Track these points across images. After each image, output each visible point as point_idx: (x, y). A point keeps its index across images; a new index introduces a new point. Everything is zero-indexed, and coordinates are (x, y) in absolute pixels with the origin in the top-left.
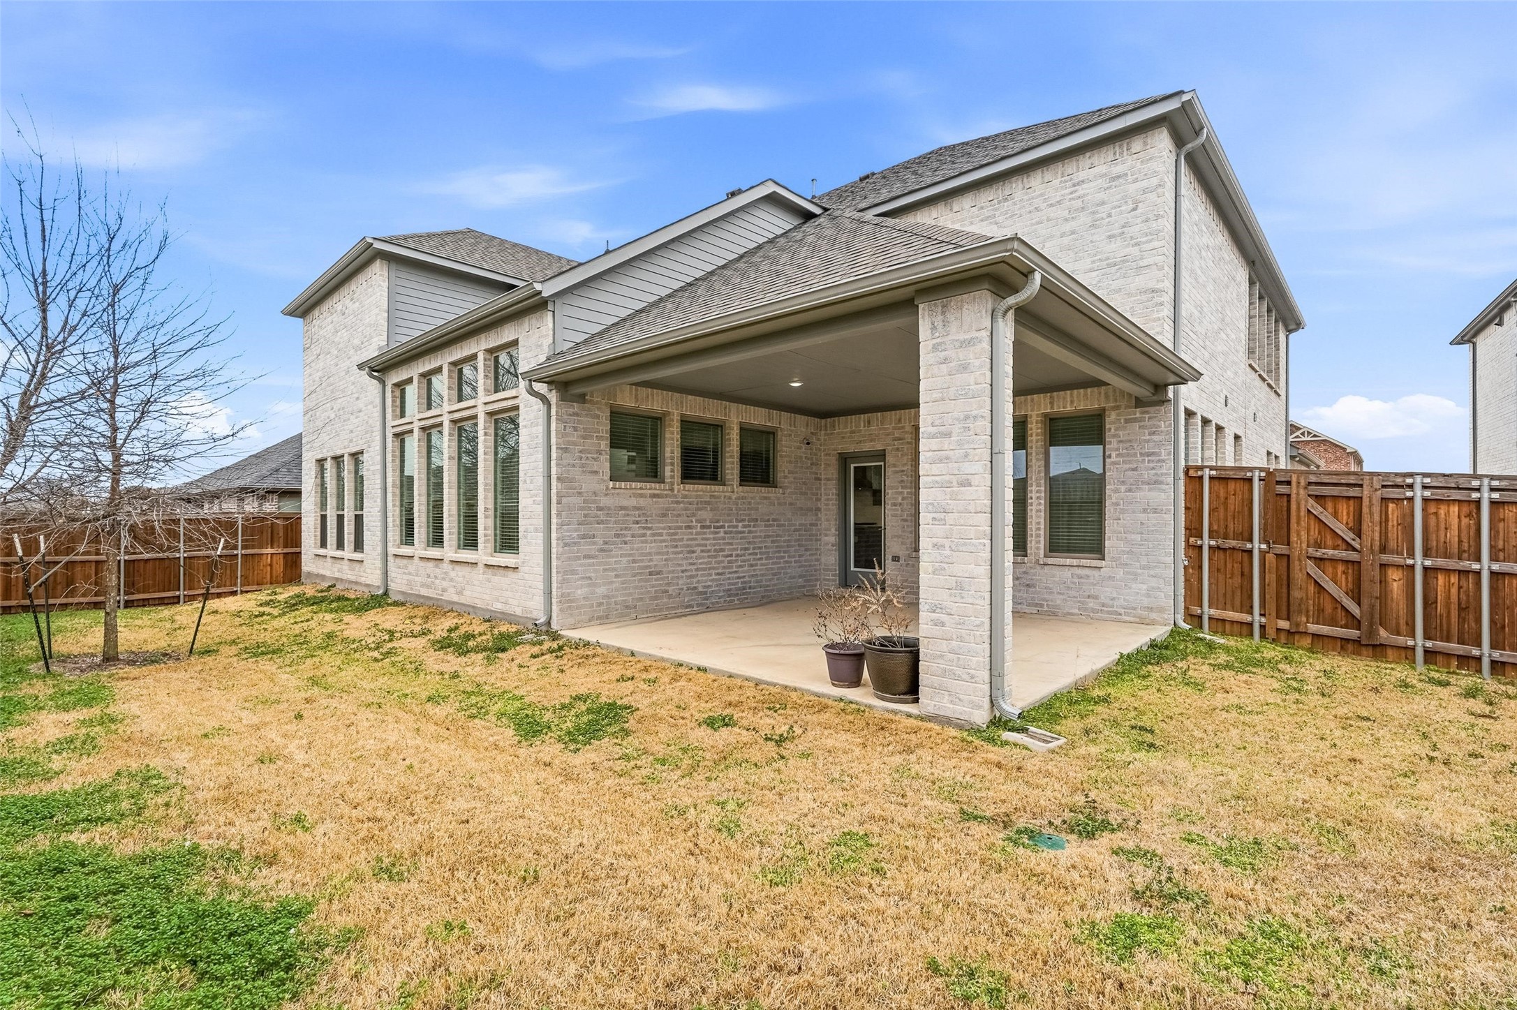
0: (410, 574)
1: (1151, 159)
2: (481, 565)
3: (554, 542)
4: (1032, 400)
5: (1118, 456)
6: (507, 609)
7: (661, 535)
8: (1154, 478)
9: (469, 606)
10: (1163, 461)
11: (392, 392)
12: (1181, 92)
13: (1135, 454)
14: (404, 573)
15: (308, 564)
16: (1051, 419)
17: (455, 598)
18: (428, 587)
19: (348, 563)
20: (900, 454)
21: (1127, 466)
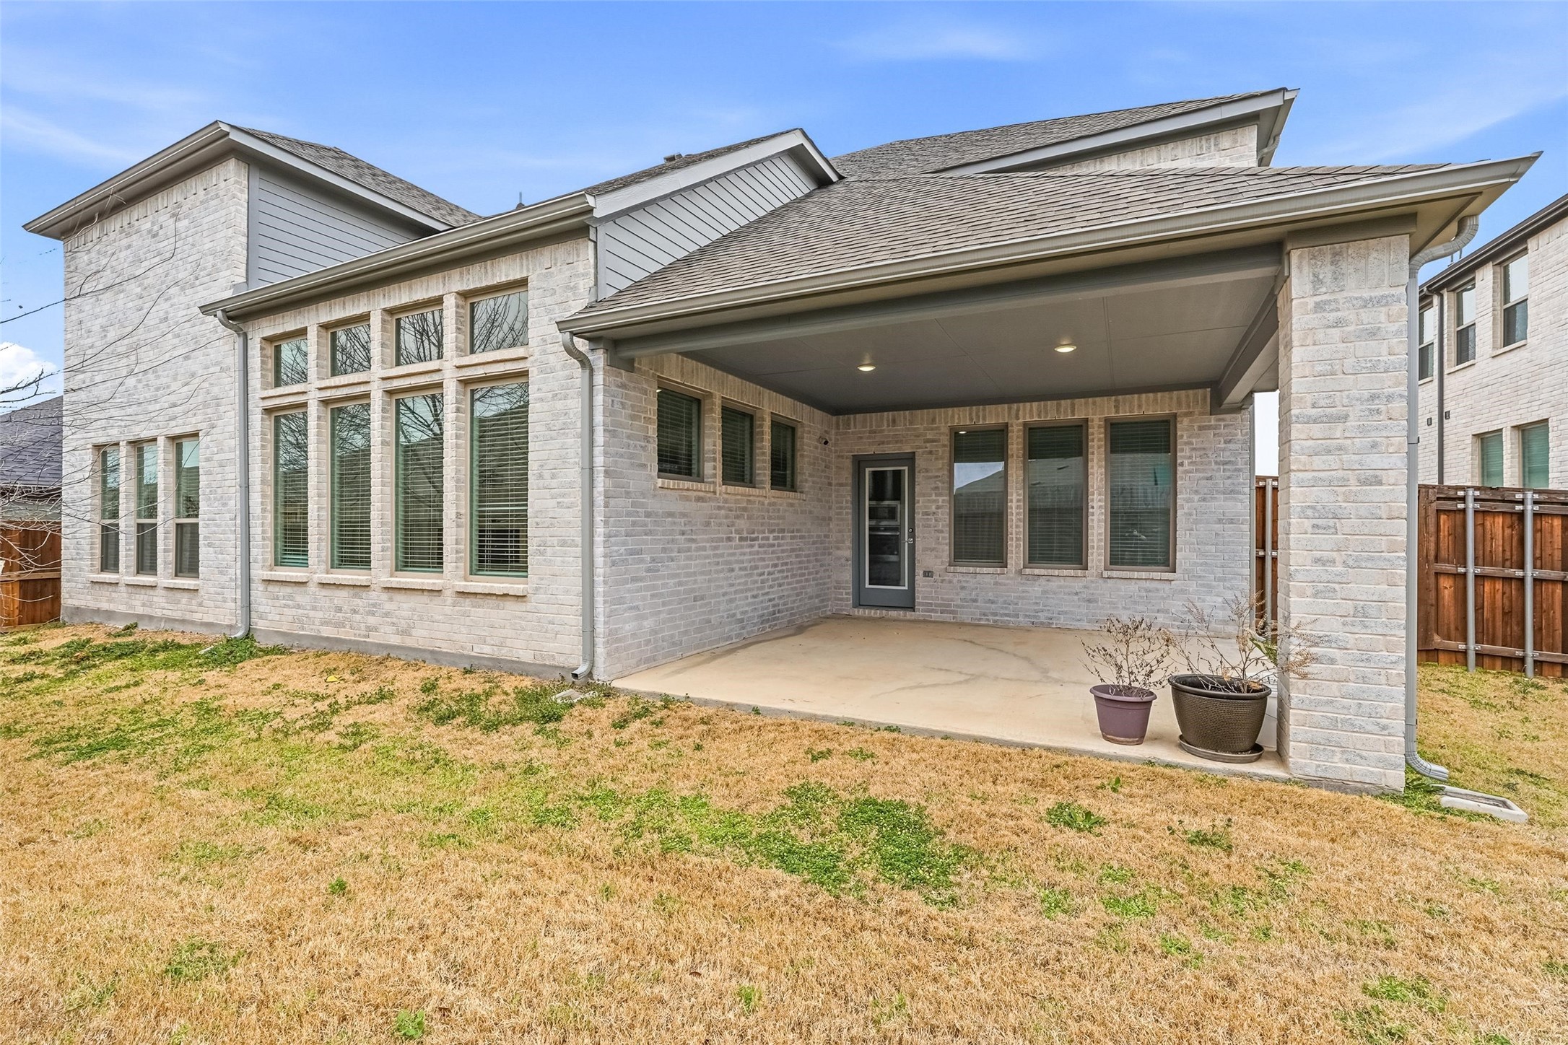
0: (299, 607)
1: (1241, 157)
2: (448, 594)
3: (599, 561)
4: (1094, 403)
5: (1190, 464)
6: (504, 654)
7: (704, 549)
8: (1232, 488)
9: (424, 651)
10: (1239, 470)
11: (262, 349)
12: (1284, 90)
13: (1210, 462)
14: (286, 606)
15: (74, 593)
16: (1112, 424)
17: (395, 640)
18: (340, 625)
19: (163, 592)
20: (934, 457)
21: (1201, 475)
